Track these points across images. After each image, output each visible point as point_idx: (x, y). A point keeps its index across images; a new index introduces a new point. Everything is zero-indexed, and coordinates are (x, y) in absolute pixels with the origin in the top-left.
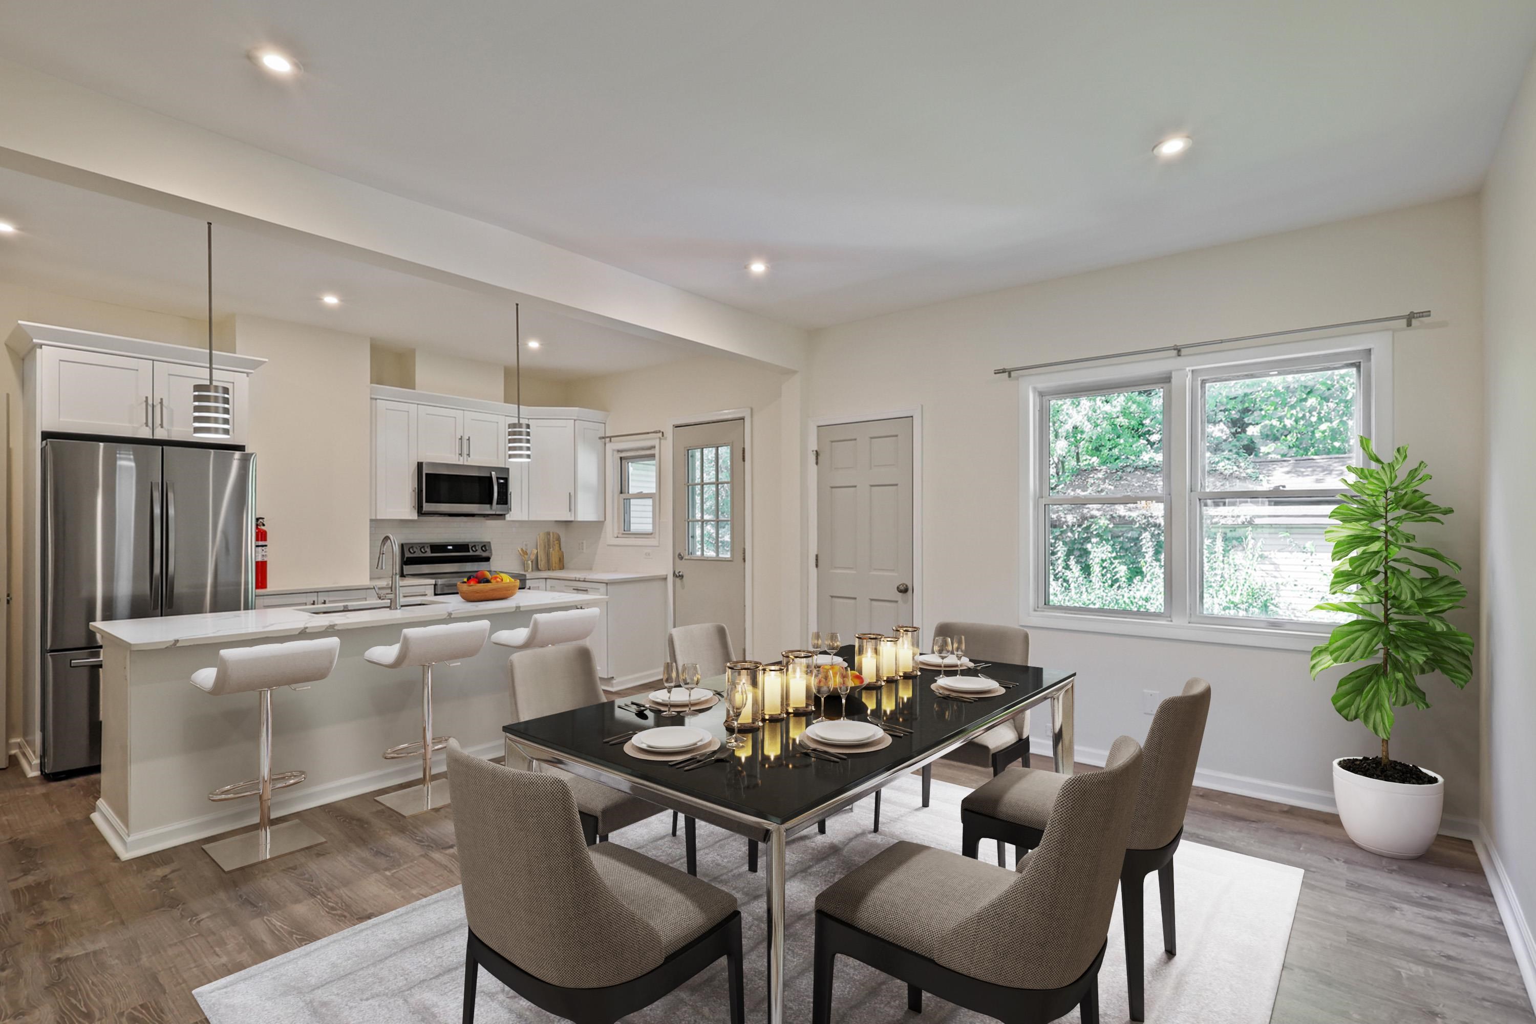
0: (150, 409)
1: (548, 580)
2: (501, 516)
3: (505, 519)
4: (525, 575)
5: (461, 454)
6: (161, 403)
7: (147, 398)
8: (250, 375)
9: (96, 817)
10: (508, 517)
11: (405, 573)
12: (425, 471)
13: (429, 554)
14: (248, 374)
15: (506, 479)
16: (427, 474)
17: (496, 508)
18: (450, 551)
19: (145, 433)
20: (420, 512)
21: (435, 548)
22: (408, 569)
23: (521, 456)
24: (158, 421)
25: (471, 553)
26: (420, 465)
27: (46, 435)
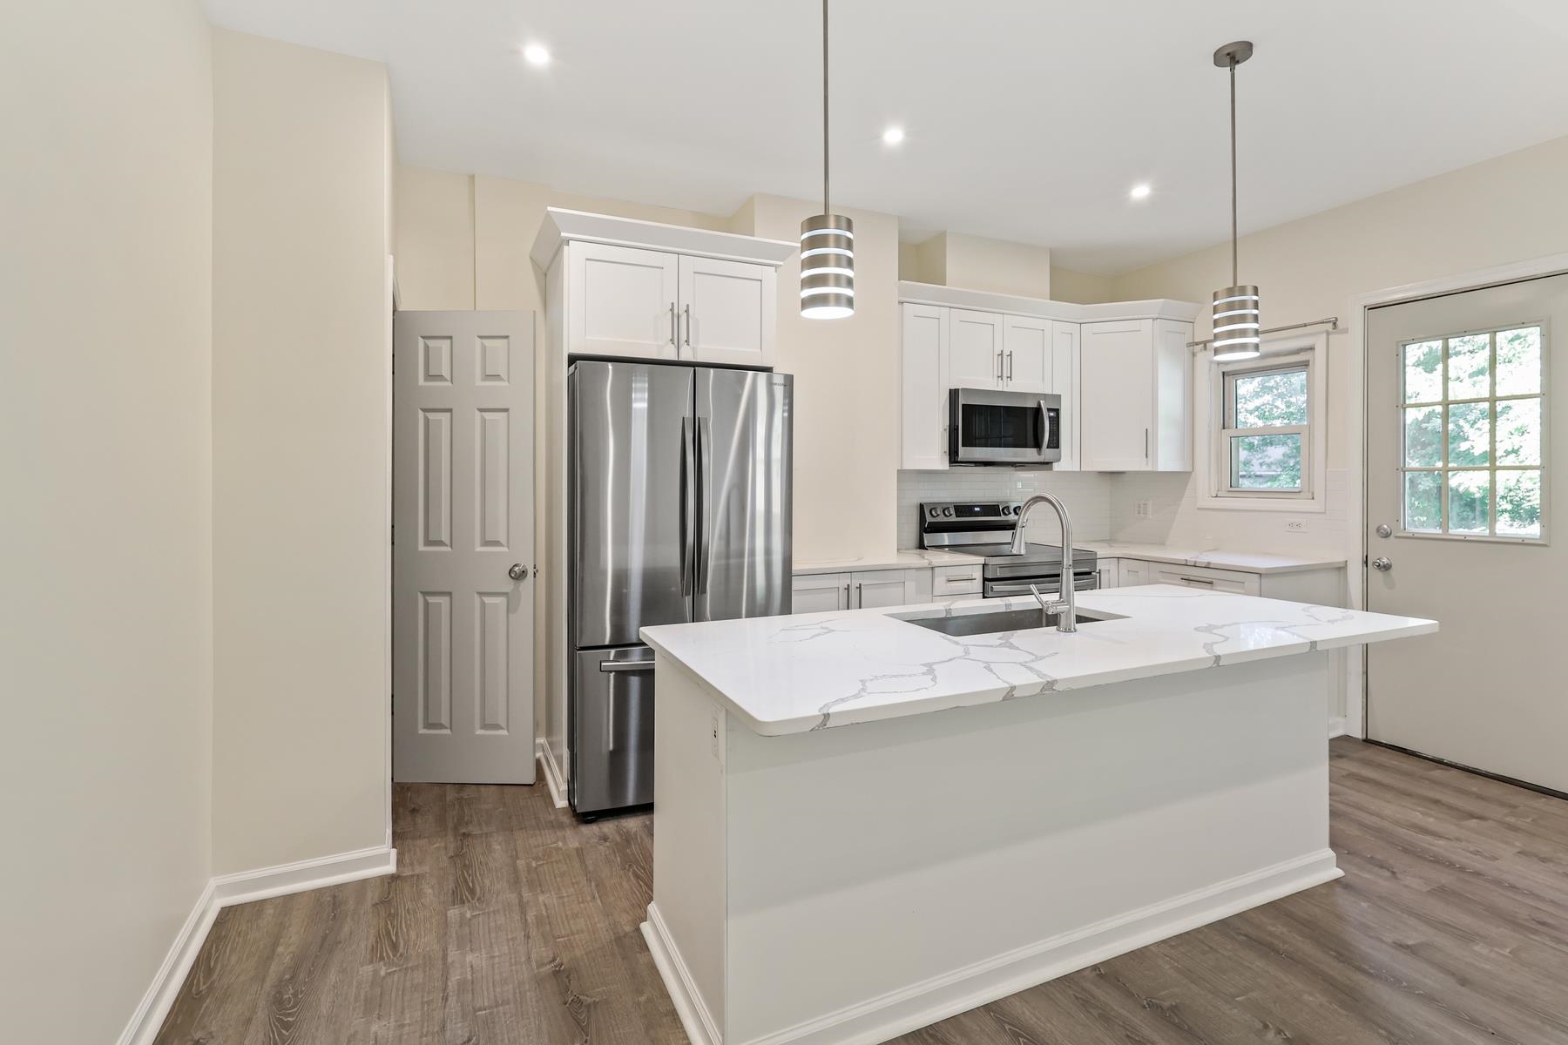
0: (676, 320)
1: (1122, 561)
2: (1047, 464)
3: (1051, 469)
4: (1096, 554)
5: (1001, 377)
6: (687, 311)
7: (673, 304)
8: (779, 269)
9: (645, 927)
10: (1056, 467)
11: (926, 543)
12: (962, 401)
13: (954, 519)
14: (776, 267)
15: (1057, 411)
16: (963, 405)
17: (1047, 454)
18: (977, 514)
19: (670, 355)
20: (953, 458)
21: (962, 509)
22: (929, 539)
23: (1243, 347)
24: (683, 337)
25: (1003, 518)
26: (954, 394)
27: (573, 359)
